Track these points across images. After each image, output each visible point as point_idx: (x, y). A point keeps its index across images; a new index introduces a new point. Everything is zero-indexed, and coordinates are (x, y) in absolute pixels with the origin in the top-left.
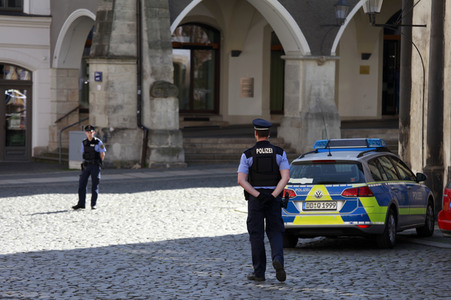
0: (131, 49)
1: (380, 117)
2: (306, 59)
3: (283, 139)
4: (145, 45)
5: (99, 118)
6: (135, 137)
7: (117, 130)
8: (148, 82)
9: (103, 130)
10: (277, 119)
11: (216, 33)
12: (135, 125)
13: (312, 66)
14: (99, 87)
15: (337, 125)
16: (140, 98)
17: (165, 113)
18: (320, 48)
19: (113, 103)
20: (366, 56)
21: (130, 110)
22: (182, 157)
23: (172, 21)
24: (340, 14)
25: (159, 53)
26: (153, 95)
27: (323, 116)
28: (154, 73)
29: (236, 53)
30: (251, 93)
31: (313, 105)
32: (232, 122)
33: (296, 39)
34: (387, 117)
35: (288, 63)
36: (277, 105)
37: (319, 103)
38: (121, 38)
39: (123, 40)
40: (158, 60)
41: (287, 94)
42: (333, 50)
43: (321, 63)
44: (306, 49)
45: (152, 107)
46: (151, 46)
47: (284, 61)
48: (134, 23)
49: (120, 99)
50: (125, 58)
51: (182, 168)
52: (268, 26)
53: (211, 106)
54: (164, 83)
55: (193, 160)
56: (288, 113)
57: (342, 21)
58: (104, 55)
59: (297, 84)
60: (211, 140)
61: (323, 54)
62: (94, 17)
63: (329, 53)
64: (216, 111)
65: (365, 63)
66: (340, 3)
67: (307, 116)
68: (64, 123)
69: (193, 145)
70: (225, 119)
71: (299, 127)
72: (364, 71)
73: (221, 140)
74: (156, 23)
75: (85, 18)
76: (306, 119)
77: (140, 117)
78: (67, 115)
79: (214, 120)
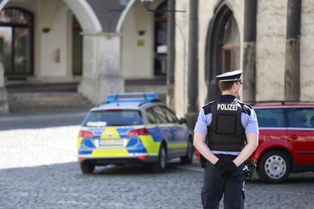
1: (152, 77)
2: (98, 35)
3: (82, 94)
10: (77, 79)
11: (30, 15)
13: (103, 40)
18: (109, 27)
20: (142, 33)
22: (6, 107)
24: (123, 2)
27: (111, 76)
29: (46, 30)
30: (58, 59)
31: (103, 69)
32: (44, 81)
33: (91, 21)
34: (158, 77)
35: (85, 38)
36: (77, 69)
37: (109, 67)
41: (85, 60)
42: (118, 28)
43: (109, 38)
47: (82, 37)
51: (6, 115)
52: (70, 11)
53: (28, 69)
55: (16, 109)
56: (85, 74)
57: (123, 8)
59: (92, 53)
60: (28, 95)
63: (114, 31)
64: (32, 73)
65: (141, 38)
67: (100, 77)
69: (15, 99)
70: (39, 79)
71: (93, 84)
72: (141, 43)
73: (36, 94)
79: (30, 80)
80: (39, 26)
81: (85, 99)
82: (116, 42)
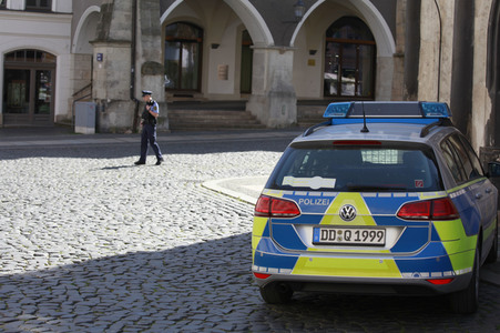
0: (127, 35)
1: (322, 98)
2: (270, 48)
3: (250, 112)
4: (139, 31)
5: (100, 93)
6: (128, 107)
7: (113, 101)
8: (140, 62)
9: (102, 101)
10: (245, 97)
11: (200, 30)
12: (129, 97)
13: (275, 54)
14: (100, 66)
15: (294, 102)
16: (133, 76)
17: (154, 88)
18: (282, 41)
19: (111, 79)
20: (313, 52)
21: (125, 85)
22: (166, 125)
23: (162, 13)
24: (298, 13)
25: (150, 38)
26: (144, 73)
27: (283, 94)
28: (145, 55)
29: (215, 46)
30: (226, 77)
31: (275, 85)
32: (211, 99)
33: (263, 33)
34: (327, 98)
35: (256, 52)
36: (246, 86)
37: (280, 84)
38: (119, 25)
39: (121, 27)
40: (149, 44)
41: (254, 76)
42: (292, 42)
43: (282, 52)
44: (271, 40)
45: (142, 82)
46: (143, 33)
47: (252, 50)
48: (130, 14)
49: (117, 76)
50: (121, 42)
51: (167, 134)
52: (243, 25)
53: (195, 86)
54: (153, 63)
55: (174, 129)
56: (254, 92)
57: (301, 18)
58: (103, 38)
59: (263, 68)
60: (192, 112)
61: (283, 45)
62: (98, 9)
63: (288, 45)
64: (199, 90)
65: (312, 57)
66: (299, 4)
67: (270, 94)
68: (80, 96)
69: (177, 115)
70: (205, 96)
71: (263, 102)
72: (311, 63)
73: (200, 112)
74: (148, 14)
75: (95, 13)
76: (269, 96)
77: (132, 91)
78: (81, 90)
79: (197, 97)
80: (208, 42)
81: (254, 118)
82: (289, 57)
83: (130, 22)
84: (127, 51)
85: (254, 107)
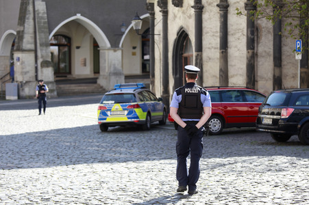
0: (32, 47)
1: (141, 74)
2: (109, 49)
3: (99, 85)
4: (38, 45)
5: (19, 77)
7: (27, 82)
8: (40, 61)
9: (21, 82)
10: (97, 76)
11: (69, 39)
12: (34, 80)
13: (111, 52)
14: (18, 63)
15: (123, 78)
16: (36, 68)
17: (48, 74)
18: (115, 45)
19: (25, 70)
20: (134, 48)
21: (32, 73)
22: (55, 93)
23: (50, 34)
24: (123, 30)
25: (44, 48)
26: (42, 66)
27: (117, 73)
28: (42, 57)
29: (78, 48)
30: (85, 64)
31: (112, 69)
32: (77, 78)
33: (104, 41)
34: (144, 74)
35: (101, 51)
36: (97, 70)
37: (115, 68)
38: (27, 42)
39: (29, 43)
40: (44, 51)
41: (101, 65)
42: (120, 45)
43: (115, 51)
44: (109, 45)
45: (42, 72)
46: (41, 45)
47: (99, 51)
48: (33, 35)
49: (28, 68)
50: (29, 51)
51: (56, 98)
52: (92, 36)
53: (68, 71)
54: (47, 61)
55: (61, 94)
56: (101, 73)
57: (124, 33)
58: (20, 50)
59: (105, 61)
60: (68, 85)
61: (116, 47)
62: (15, 33)
63: (118, 47)
64: (70, 73)
65: (134, 51)
66: (122, 25)
67: (110, 74)
68: (3, 80)
69: (60, 88)
70: (74, 76)
71: (106, 78)
72: (134, 54)
73: (72, 85)
74: (43, 35)
75: (12, 34)
76: (110, 75)
77: (36, 76)
78: (4, 76)
79: (69, 77)
80: (74, 45)
81: (102, 87)
82: (119, 53)
83: (33, 40)
84: (32, 55)
85: (102, 82)
